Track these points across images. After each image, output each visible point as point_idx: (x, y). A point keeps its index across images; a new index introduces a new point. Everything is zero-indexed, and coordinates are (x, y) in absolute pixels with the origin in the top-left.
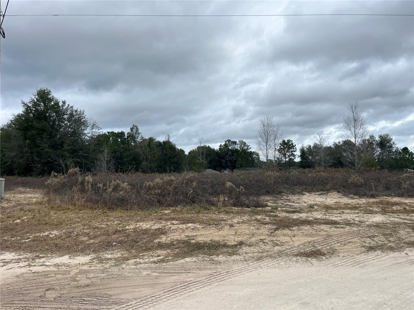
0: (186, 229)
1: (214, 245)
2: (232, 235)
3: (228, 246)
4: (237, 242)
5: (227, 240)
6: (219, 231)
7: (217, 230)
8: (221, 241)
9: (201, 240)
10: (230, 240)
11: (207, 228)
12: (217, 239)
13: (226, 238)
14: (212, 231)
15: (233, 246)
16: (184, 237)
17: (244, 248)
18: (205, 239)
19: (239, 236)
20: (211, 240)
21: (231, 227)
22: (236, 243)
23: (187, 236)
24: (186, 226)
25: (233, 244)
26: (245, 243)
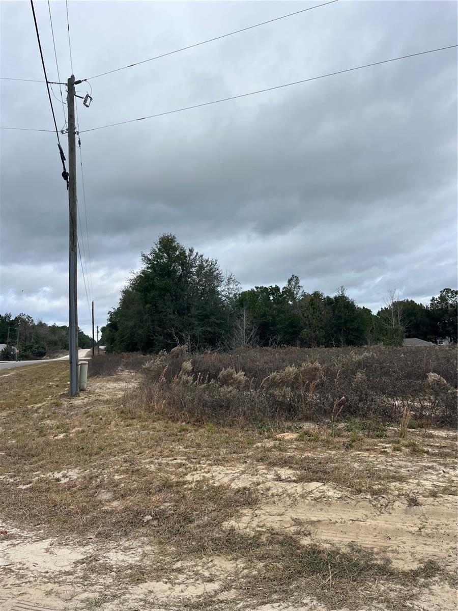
0: (303, 496)
1: (356, 565)
2: (411, 532)
3: (392, 574)
4: (420, 561)
5: (393, 551)
6: (378, 513)
7: (373, 509)
8: (375, 550)
9: (326, 541)
10: (400, 550)
11: (349, 501)
12: (366, 541)
13: (393, 544)
14: (360, 513)
15: (405, 574)
16: (289, 522)
17: (435, 588)
18: (336, 539)
19: (429, 541)
20: (351, 545)
21: (410, 505)
22: (415, 566)
23: (297, 522)
24: (304, 489)
25: (407, 568)
26: (442, 568)
